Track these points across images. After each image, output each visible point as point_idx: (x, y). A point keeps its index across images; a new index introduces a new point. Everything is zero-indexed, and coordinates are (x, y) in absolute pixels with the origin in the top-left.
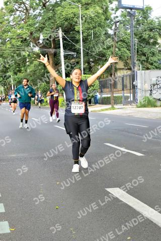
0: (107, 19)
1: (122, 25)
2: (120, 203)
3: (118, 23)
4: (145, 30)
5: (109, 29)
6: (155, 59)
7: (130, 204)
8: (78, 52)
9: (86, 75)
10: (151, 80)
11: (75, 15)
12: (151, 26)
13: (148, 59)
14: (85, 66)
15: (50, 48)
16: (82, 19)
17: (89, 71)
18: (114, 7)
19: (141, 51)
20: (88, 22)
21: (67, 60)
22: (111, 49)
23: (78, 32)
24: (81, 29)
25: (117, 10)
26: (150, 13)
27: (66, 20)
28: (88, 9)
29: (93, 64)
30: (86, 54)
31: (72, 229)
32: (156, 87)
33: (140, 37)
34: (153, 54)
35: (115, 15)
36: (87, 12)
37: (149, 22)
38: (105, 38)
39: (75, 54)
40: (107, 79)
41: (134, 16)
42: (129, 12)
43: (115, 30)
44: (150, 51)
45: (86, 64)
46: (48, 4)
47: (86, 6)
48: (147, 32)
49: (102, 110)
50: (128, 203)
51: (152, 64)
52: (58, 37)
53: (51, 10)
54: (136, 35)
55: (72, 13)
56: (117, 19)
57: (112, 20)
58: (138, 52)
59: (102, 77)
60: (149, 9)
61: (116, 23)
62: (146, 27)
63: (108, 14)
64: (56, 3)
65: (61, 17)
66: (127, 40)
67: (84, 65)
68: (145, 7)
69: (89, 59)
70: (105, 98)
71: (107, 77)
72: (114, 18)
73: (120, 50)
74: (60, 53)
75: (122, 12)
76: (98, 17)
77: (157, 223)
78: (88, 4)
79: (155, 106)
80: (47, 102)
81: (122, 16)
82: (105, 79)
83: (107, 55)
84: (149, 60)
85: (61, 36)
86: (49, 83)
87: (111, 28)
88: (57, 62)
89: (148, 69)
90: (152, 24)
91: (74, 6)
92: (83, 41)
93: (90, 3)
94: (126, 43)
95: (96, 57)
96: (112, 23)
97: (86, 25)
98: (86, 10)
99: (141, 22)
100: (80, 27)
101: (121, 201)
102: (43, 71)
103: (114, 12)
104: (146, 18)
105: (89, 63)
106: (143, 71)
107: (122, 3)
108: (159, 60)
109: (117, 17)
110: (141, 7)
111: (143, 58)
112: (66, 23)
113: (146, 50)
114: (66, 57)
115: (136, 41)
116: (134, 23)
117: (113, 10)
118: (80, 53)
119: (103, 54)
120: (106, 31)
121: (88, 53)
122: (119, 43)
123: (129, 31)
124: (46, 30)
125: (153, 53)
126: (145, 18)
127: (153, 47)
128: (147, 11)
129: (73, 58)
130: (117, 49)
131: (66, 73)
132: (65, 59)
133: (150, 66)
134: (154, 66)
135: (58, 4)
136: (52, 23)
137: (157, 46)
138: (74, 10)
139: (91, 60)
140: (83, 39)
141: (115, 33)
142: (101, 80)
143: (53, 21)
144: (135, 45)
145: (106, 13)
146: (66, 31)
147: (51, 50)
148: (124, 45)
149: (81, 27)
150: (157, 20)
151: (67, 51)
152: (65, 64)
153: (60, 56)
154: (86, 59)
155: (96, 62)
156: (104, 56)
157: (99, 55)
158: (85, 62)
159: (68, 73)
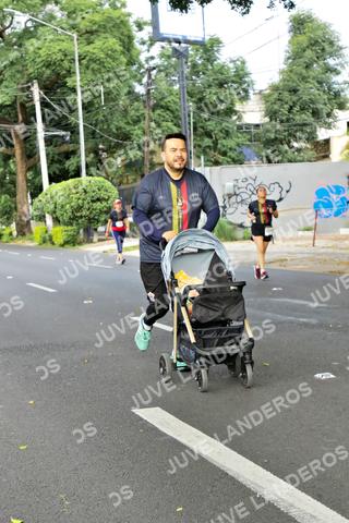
0: (131, 63)
1: (163, 74)
2: (162, 439)
3: (154, 72)
4: (210, 86)
5: (136, 84)
6: (230, 143)
7: (183, 440)
8: (74, 130)
9: (90, 178)
10: (224, 186)
11: (66, 55)
12: (220, 76)
13: (216, 143)
14: (89, 159)
15: (16, 122)
16: (80, 64)
18: (146, 38)
19: (202, 127)
20: (93, 70)
21: (51, 148)
22: (141, 124)
23: (74, 90)
24: (78, 84)
25: (151, 45)
26: (217, 51)
27: (48, 65)
28: (92, 43)
29: (104, 155)
30: (90, 135)
31: (62, 496)
32: (233, 199)
33: (201, 100)
34: (227, 134)
35: (149, 55)
36: (89, 48)
37: (216, 68)
38: (128, 102)
39: (67, 135)
40: (134, 184)
41: (187, 57)
42: (175, 50)
43: (148, 84)
44: (219, 128)
45: (92, 155)
46: (8, 31)
47: (89, 35)
48: (214, 90)
50: (178, 438)
51: (224, 154)
52: (32, 100)
53: (15, 44)
54: (191, 95)
55: (60, 50)
56: (152, 63)
57: (141, 66)
58: (195, 129)
59: (125, 181)
60: (216, 42)
61: (149, 70)
62: (211, 79)
63: (134, 53)
64: (26, 30)
65: (38, 60)
66: (173, 107)
67: (86, 156)
68: (207, 38)
69: (97, 145)
71: (135, 180)
72: (147, 61)
73: (159, 126)
74: (35, 133)
75: (163, 47)
76: (114, 59)
77: (236, 476)
78: (91, 33)
79: (233, 239)
80: (11, 234)
81: (162, 56)
82: (130, 186)
83: (134, 137)
84: (219, 146)
85: (37, 98)
86: (15, 196)
87: (140, 81)
88: (31, 151)
89: (217, 163)
90: (222, 74)
91: (63, 37)
92: (84, 108)
93: (96, 31)
94: (172, 112)
95: (111, 141)
96: (142, 70)
97: (90, 76)
98: (89, 44)
99: (200, 68)
100: (77, 80)
101: (165, 434)
102: (1, 170)
103: (145, 47)
104: (210, 60)
105: (96, 152)
106: (208, 168)
107: (162, 31)
108: (238, 145)
109: (152, 58)
110: (200, 39)
111: (207, 142)
112: (48, 72)
113: (211, 125)
114: (49, 141)
115: (191, 106)
116: (187, 71)
117: (143, 43)
118: (78, 133)
119: (125, 134)
120: (130, 87)
121: (94, 133)
122: (158, 112)
123: (176, 87)
124: (6, 87)
125: (227, 131)
126: (208, 60)
127: (226, 118)
128: (212, 47)
129: (64, 142)
130: (153, 124)
131: (50, 175)
132: (47, 145)
133: (221, 158)
134: (230, 157)
135: (31, 32)
136: (18, 72)
137: (235, 118)
138: (64, 45)
139: (101, 146)
140: (83, 104)
141: (148, 91)
142: (122, 187)
143: (21, 68)
144: (189, 116)
145: (129, 50)
146: (48, 88)
147: (17, 127)
148: (168, 115)
149: (78, 78)
150: (231, 65)
151: (51, 129)
152: (47, 155)
153: (36, 139)
154: (90, 145)
155: (111, 151)
156: (127, 137)
157: (117, 137)
158: (88, 152)
159: (54, 173)
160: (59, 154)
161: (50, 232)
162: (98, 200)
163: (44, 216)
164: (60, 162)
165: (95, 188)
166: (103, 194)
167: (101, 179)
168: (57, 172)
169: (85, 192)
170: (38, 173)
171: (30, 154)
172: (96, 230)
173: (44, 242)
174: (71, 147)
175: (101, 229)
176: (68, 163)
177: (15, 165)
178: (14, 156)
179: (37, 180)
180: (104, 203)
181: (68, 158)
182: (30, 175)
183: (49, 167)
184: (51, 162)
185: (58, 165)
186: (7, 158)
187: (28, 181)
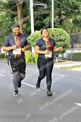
9: (56, 29)
17: (60, 24)
21: (36, 12)
29: (64, 17)
30: (58, 6)
39: (46, 6)
40: (79, 33)
45: (57, 17)
49: (73, 67)
59: (74, 31)
67: (55, 17)
69: (61, 11)
70: (76, 54)
71: (79, 31)
74: (29, 4)
83: (80, 8)
88: (26, 13)
102: (10, 22)
105: (60, 15)
114: (35, 8)
118: (51, 5)
119: (75, 6)
121: (59, 5)
131: (35, 26)
132: (34, 11)
139: (63, 12)
142: (72, 34)
151: (37, 2)
152: (34, 16)
153: (29, 7)
154: (56, 11)
155: (68, 14)
156: (76, 8)
157: (71, 7)
158: (55, 15)
159: (37, 25)
160: (40, 15)
161: (33, 56)
162: (60, 40)
163: (31, 48)
164: (41, 19)
165: (58, 34)
166: (62, 37)
167: (62, 29)
168: (39, 25)
169: (53, 36)
170: (29, 25)
171: (25, 14)
172: (57, 56)
173: (30, 61)
174: (47, 12)
175: (60, 56)
176: (45, 20)
177: (18, 20)
178: (17, 15)
179: (28, 28)
180: (63, 42)
181: (45, 18)
182: (25, 26)
183: (34, 22)
184: (36, 19)
185: (39, 21)
186: (13, 16)
187: (23, 29)
